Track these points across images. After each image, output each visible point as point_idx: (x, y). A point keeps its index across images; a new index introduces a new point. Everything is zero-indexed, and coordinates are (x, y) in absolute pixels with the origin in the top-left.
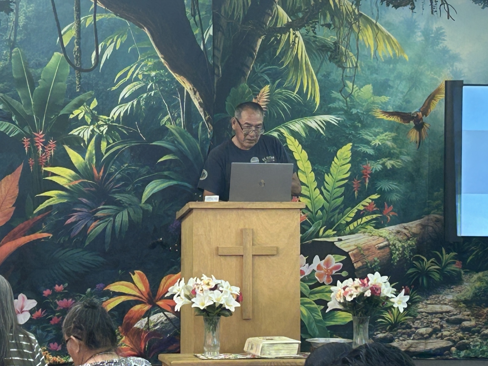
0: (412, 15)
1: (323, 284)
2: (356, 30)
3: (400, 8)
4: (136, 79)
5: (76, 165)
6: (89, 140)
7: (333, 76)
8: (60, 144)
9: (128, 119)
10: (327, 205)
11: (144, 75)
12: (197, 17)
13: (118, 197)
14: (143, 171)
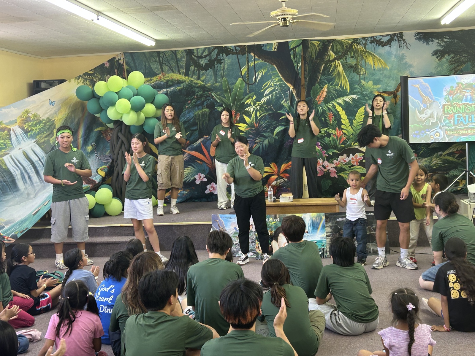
0: (390, 49)
1: (355, 166)
2: (365, 58)
3: (385, 47)
4: (271, 86)
5: (247, 122)
6: (253, 112)
7: (355, 79)
8: (241, 114)
9: (268, 103)
10: (354, 133)
11: (274, 84)
12: (296, 59)
13: (264, 134)
14: (274, 123)
